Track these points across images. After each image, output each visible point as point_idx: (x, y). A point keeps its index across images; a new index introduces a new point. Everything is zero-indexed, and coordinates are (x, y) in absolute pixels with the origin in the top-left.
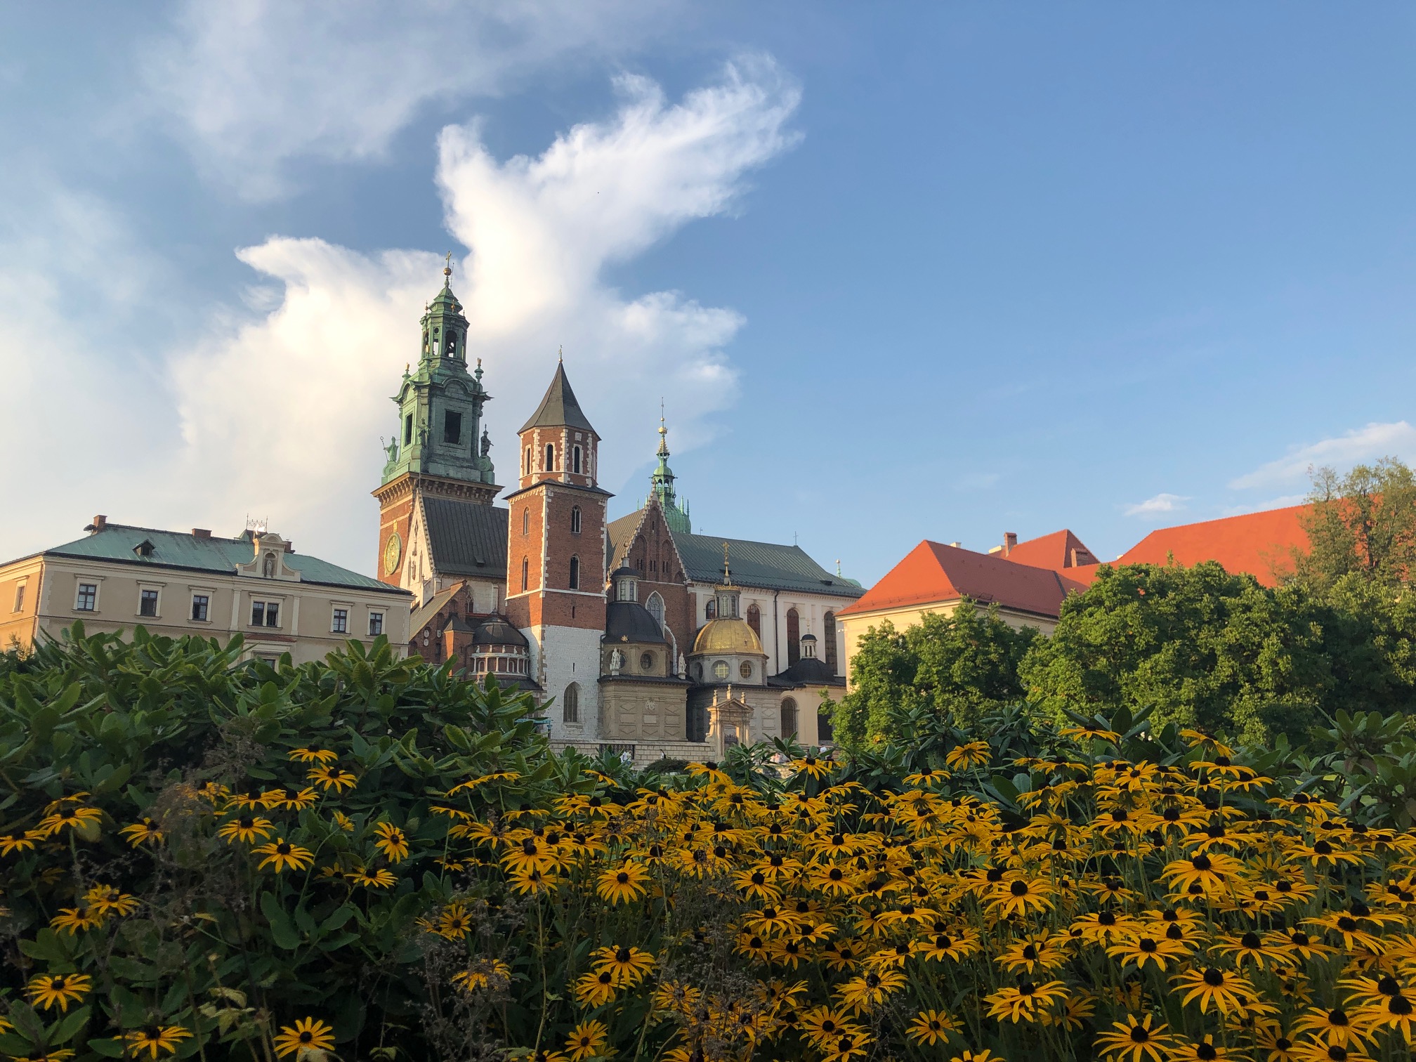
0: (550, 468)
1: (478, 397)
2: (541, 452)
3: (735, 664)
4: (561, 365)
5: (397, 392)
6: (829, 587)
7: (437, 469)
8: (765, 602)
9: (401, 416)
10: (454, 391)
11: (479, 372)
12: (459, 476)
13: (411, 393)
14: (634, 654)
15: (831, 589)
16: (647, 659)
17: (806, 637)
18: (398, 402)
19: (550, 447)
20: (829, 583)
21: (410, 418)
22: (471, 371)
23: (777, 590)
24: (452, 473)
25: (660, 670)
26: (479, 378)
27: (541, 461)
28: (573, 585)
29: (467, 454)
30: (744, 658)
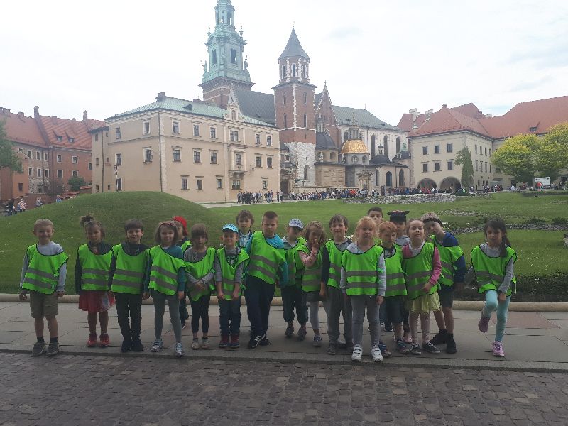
0: (294, 75)
1: (242, 43)
2: (290, 68)
3: (360, 157)
4: (293, 30)
5: (206, 41)
6: (383, 127)
7: (230, 75)
8: (364, 133)
9: (209, 51)
10: (233, 40)
11: (241, 32)
12: (238, 78)
13: (214, 41)
14: (328, 154)
15: (384, 127)
16: (332, 155)
17: (379, 147)
18: (207, 45)
19: (294, 66)
20: (384, 125)
21: (214, 52)
22: (237, 30)
23: (368, 128)
24: (235, 77)
25: (336, 160)
26: (241, 34)
27: (291, 72)
28: (305, 126)
29: (240, 69)
30: (363, 155)
